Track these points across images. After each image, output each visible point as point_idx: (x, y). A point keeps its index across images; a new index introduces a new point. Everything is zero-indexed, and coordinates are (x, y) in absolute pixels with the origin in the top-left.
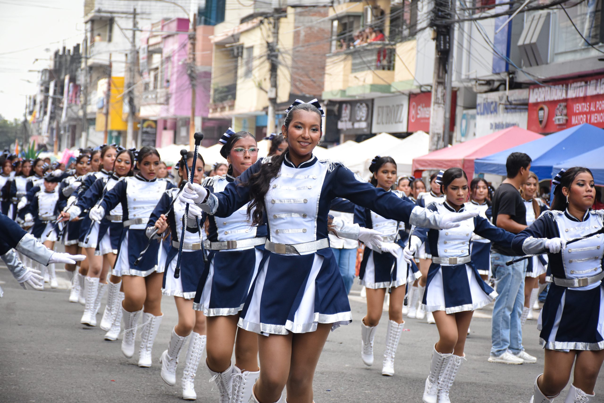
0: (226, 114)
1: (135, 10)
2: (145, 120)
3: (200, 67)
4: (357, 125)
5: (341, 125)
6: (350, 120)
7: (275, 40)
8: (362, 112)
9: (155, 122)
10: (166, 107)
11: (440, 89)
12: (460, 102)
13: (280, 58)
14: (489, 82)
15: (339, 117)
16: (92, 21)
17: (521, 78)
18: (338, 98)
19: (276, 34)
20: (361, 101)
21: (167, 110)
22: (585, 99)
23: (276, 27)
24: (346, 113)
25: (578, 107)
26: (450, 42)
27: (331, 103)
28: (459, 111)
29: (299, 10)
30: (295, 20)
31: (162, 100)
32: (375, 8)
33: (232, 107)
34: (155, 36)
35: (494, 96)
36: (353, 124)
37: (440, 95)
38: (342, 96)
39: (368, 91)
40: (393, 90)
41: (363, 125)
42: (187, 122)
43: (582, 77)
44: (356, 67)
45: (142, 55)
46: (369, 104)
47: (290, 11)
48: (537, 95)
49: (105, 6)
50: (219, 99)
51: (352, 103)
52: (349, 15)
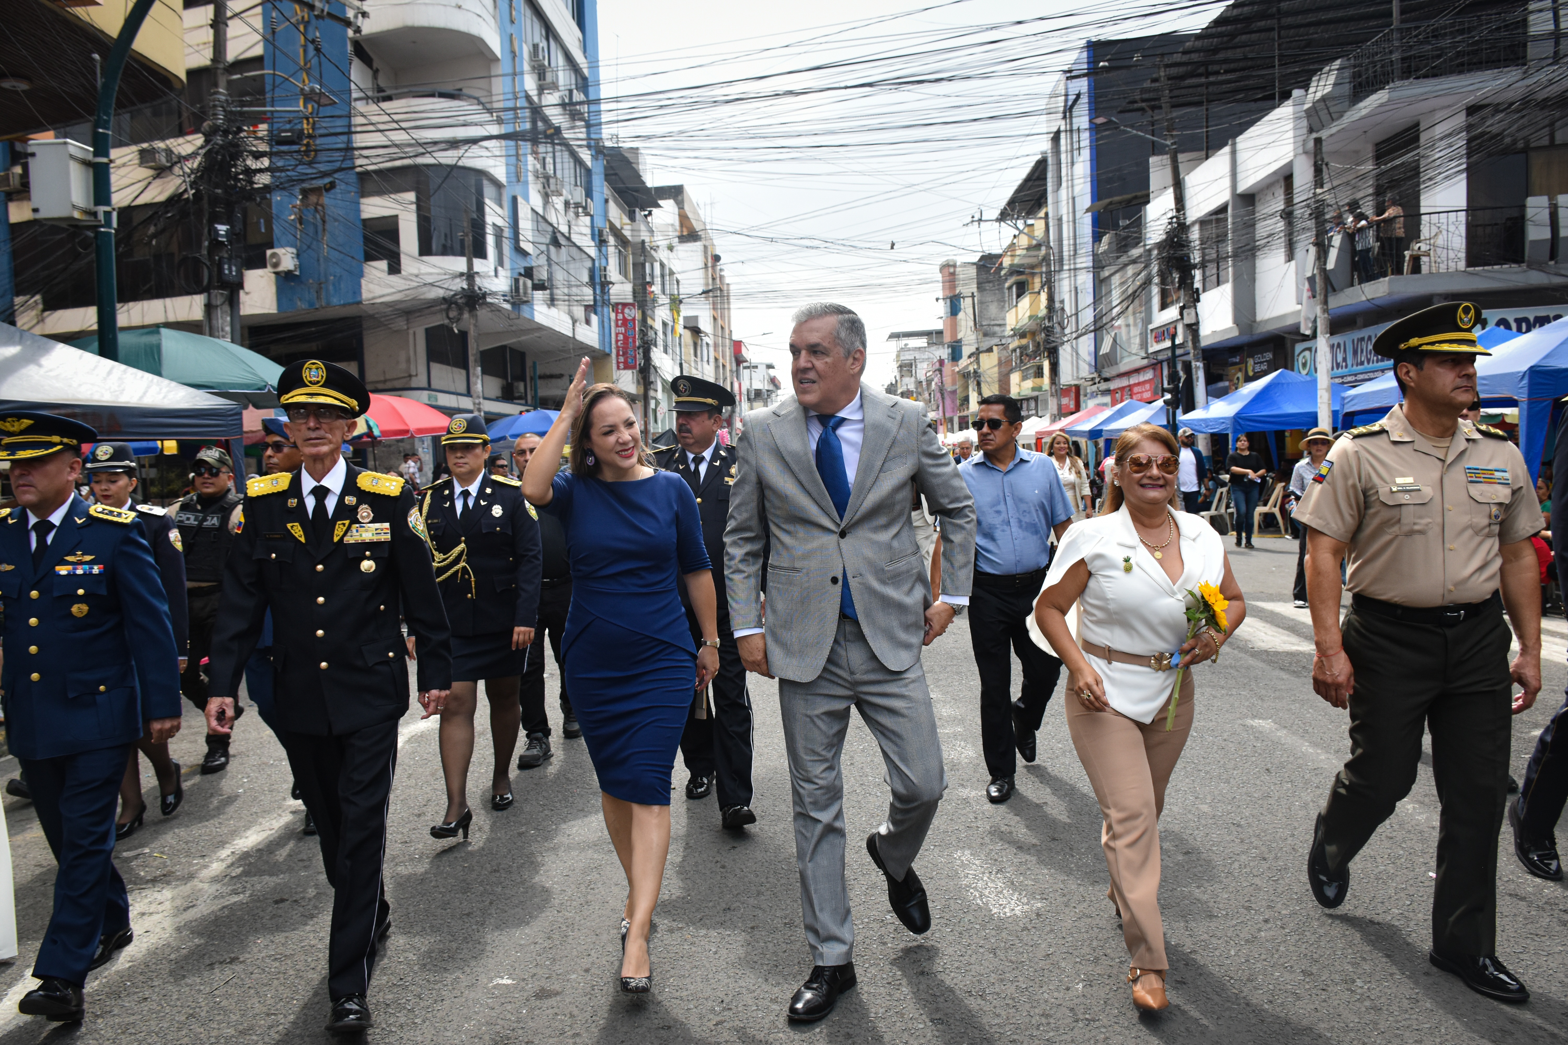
0: (965, 413)
1: (915, 357)
3: (949, 387)
7: (978, 367)
8: (1032, 404)
9: (937, 421)
10: (938, 412)
11: (1053, 388)
12: (1082, 392)
13: (982, 379)
14: (1093, 379)
16: (901, 367)
17: (1106, 375)
19: (978, 363)
20: (1032, 398)
21: (939, 415)
22: (1139, 384)
23: (978, 359)
24: (1025, 406)
25: (1136, 389)
26: (1057, 358)
28: (1082, 398)
29: (1000, 347)
30: (998, 354)
31: (934, 408)
32: (1034, 340)
34: (930, 371)
35: (1094, 388)
37: (1053, 392)
39: (1030, 392)
41: (1034, 412)
42: (951, 420)
43: (1137, 371)
44: (1024, 378)
45: (924, 383)
46: (1036, 399)
47: (995, 348)
48: (1113, 385)
49: (908, 357)
50: (962, 405)
51: (1028, 400)
52: (1020, 347)
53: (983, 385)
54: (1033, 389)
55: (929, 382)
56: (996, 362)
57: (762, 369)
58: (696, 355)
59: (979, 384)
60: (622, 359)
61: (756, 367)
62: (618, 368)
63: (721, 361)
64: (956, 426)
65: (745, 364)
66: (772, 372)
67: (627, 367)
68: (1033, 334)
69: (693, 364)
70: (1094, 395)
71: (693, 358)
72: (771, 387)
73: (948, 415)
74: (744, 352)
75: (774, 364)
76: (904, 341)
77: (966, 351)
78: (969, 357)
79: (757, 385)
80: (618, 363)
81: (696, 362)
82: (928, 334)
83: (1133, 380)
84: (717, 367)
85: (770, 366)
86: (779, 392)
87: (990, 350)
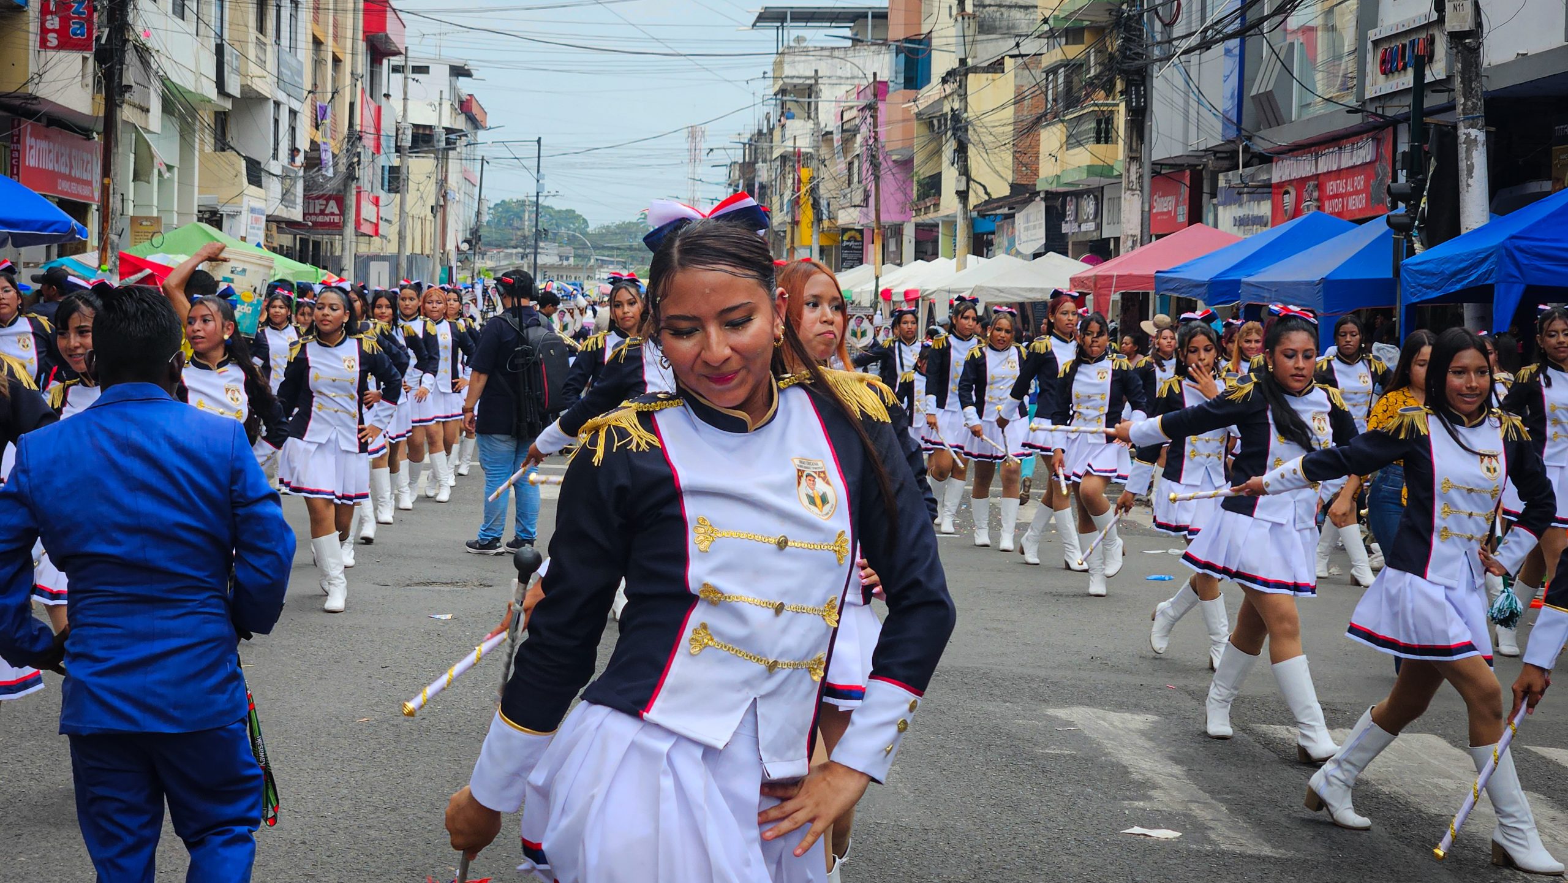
0: (930, 216)
1: (816, 71)
2: (845, 230)
3: (893, 151)
4: (1084, 228)
5: (1065, 228)
6: (1076, 219)
7: (963, 107)
8: (1089, 207)
9: (861, 232)
10: (864, 209)
11: (1134, 168)
12: (1206, 182)
13: (973, 133)
15: (1062, 216)
16: (783, 91)
17: (1260, 146)
18: (1053, 188)
19: (964, 97)
20: (1088, 192)
21: (866, 215)
22: (1339, 173)
23: (962, 85)
24: (1070, 209)
25: (1331, 187)
26: (1146, 97)
27: (1050, 196)
28: (1205, 200)
29: (1020, 60)
30: (1016, 76)
31: (858, 198)
32: (1098, 49)
33: (937, 205)
34: (851, 108)
35: (1235, 176)
36: (1080, 226)
37: (1134, 177)
38: (1058, 184)
39: (1084, 176)
40: (1116, 173)
41: (1091, 226)
42: (897, 231)
43: (1336, 140)
44: (1073, 141)
45: (837, 137)
46: (1097, 194)
47: (1009, 63)
48: (1282, 172)
49: (799, 69)
50: (922, 196)
51: (1078, 195)
52: (1066, 64)
53: (972, 151)
54: (1091, 170)
55: (849, 133)
56: (1011, 95)
57: (440, 74)
58: (261, 29)
59: (962, 150)
60: (53, 22)
61: (423, 70)
62: (44, 44)
63: (330, 46)
64: (909, 248)
65: (396, 61)
66: (464, 85)
67: (66, 43)
68: (1099, 31)
69: (252, 52)
70: (1236, 196)
71: (253, 33)
72: (460, 123)
73: (886, 219)
74: (392, 27)
75: (471, 66)
76: (793, 32)
77: (941, 63)
78: (944, 81)
79: (422, 114)
80: (44, 31)
81: (261, 45)
82: (855, 17)
83: (1327, 163)
84: (318, 63)
85: (459, 71)
86: (481, 135)
87: (997, 67)
